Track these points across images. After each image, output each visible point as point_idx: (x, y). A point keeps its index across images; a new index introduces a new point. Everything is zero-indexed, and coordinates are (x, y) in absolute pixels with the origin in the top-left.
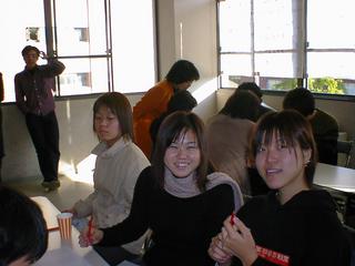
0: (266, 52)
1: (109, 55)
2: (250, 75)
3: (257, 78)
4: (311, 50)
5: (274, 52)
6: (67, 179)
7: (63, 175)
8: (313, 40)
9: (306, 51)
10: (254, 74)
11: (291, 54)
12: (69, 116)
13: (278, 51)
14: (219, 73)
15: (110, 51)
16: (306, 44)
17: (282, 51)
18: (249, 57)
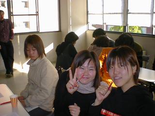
0: (109, 14)
1: (37, 14)
2: (102, 24)
3: (105, 25)
4: (130, 13)
5: (113, 14)
6: (18, 71)
7: (15, 70)
8: (131, 9)
9: (127, 13)
10: (104, 23)
11: (120, 15)
12: (19, 42)
13: (115, 13)
14: (87, 23)
15: (38, 12)
16: (128, 10)
17: (117, 13)
18: (102, 16)
